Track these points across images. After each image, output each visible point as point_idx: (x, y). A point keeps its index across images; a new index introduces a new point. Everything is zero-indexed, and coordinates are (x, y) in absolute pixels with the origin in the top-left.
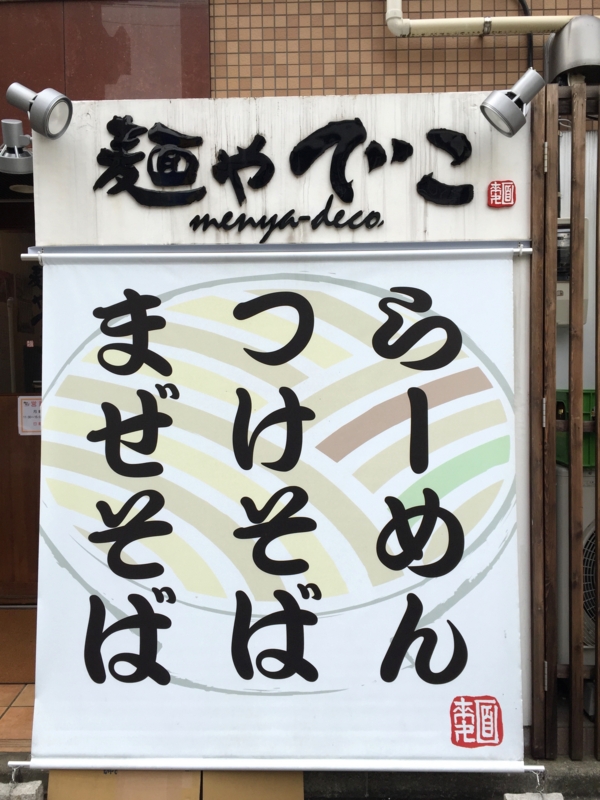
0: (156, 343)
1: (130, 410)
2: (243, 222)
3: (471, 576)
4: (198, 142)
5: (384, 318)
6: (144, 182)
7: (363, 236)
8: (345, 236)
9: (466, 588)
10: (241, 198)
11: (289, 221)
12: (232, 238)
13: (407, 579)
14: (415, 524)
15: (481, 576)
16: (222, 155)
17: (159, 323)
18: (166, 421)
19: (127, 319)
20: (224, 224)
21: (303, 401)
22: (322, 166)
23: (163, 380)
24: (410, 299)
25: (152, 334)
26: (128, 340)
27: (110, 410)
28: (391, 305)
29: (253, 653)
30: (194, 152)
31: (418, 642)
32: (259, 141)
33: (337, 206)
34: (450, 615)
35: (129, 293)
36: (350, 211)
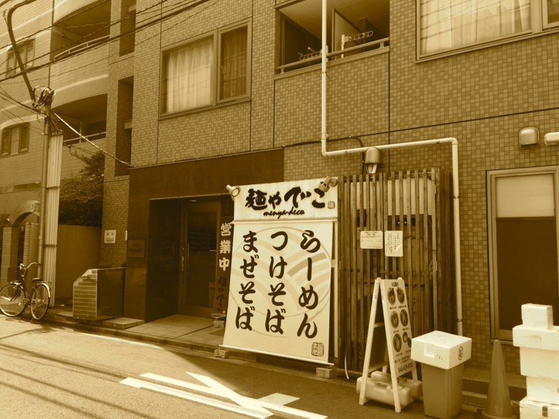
0: (255, 244)
1: (249, 261)
2: (275, 213)
3: (319, 310)
4: (266, 194)
5: (303, 238)
6: (255, 204)
7: (300, 216)
8: (296, 216)
9: (318, 313)
10: (274, 208)
11: (284, 213)
12: (272, 217)
13: (305, 309)
14: (308, 294)
15: (322, 310)
16: (270, 197)
17: (255, 239)
18: (256, 264)
19: (249, 238)
20: (270, 214)
21: (285, 260)
22: (291, 199)
23: (256, 254)
24: (309, 233)
25: (254, 242)
26: (249, 243)
27: (245, 261)
28: (305, 235)
29: (270, 325)
30: (265, 196)
31: (306, 327)
32: (278, 193)
33: (295, 209)
34: (313, 320)
35: (250, 232)
36: (297, 210)
